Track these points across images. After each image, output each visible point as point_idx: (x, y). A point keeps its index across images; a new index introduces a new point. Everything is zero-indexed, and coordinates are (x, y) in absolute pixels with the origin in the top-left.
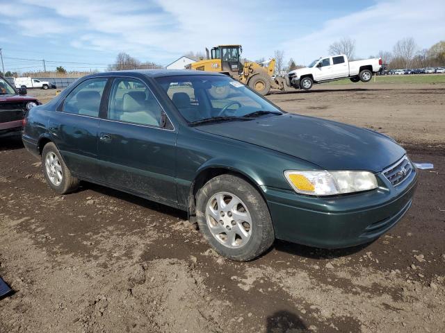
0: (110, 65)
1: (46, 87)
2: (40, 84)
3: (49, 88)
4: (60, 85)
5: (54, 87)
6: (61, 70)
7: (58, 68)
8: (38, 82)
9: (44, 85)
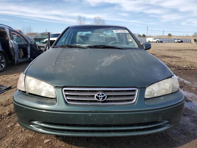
0: (195, 33)
1: (158, 42)
2: (156, 41)
3: (159, 42)
4: (165, 41)
5: (161, 42)
6: (170, 35)
7: (169, 34)
8: (155, 39)
9: (157, 41)
